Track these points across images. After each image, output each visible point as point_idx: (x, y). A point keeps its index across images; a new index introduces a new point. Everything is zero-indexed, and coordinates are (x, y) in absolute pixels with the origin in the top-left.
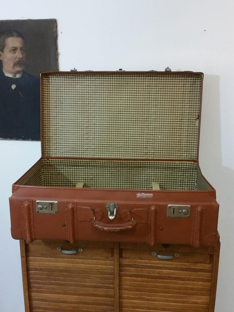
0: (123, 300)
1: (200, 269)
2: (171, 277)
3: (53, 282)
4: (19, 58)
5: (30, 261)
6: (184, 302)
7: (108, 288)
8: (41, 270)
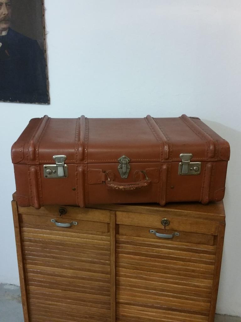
0: (120, 278)
1: (203, 251)
2: (171, 257)
3: (48, 255)
4: (4, 14)
5: (25, 232)
6: (185, 285)
7: (104, 264)
8: (35, 241)
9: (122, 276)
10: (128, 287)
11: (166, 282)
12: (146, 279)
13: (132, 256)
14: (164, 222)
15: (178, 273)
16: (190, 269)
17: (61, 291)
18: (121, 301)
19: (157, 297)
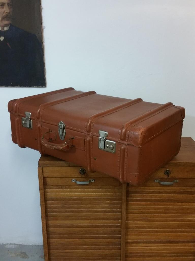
0: (129, 222)
2: (171, 200)
3: (68, 210)
4: (6, 13)
5: (48, 193)
9: (131, 220)
10: (135, 228)
11: (167, 221)
12: (150, 220)
13: (139, 203)
14: (166, 172)
15: (176, 212)
16: (185, 208)
17: (78, 239)
18: (129, 241)
19: (159, 234)
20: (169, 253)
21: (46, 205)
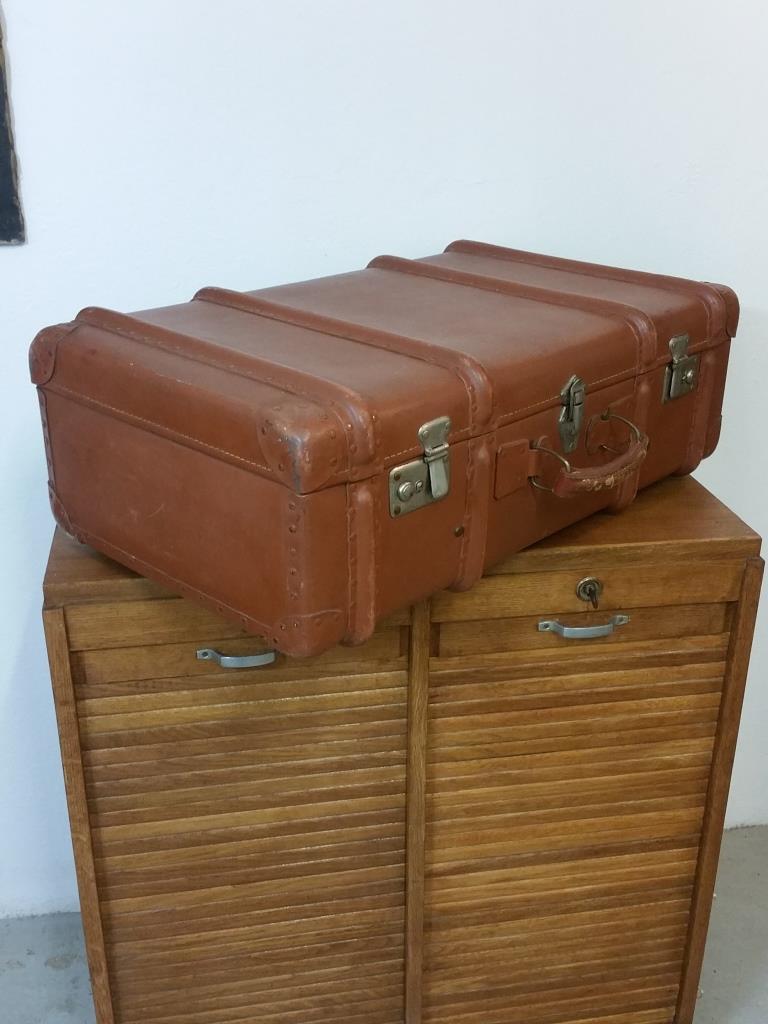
0: (436, 795)
1: (692, 655)
2: (598, 693)
3: (186, 775)
5: (92, 715)
6: (636, 768)
7: (386, 762)
8: (135, 740)
9: (444, 787)
10: (461, 817)
11: (580, 774)
12: (517, 780)
13: (477, 717)
14: (584, 588)
15: (617, 738)
16: (652, 719)
17: (230, 887)
18: (438, 866)
19: (551, 826)
20: (590, 894)
21: (86, 764)
